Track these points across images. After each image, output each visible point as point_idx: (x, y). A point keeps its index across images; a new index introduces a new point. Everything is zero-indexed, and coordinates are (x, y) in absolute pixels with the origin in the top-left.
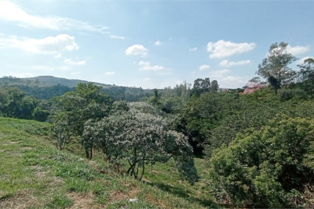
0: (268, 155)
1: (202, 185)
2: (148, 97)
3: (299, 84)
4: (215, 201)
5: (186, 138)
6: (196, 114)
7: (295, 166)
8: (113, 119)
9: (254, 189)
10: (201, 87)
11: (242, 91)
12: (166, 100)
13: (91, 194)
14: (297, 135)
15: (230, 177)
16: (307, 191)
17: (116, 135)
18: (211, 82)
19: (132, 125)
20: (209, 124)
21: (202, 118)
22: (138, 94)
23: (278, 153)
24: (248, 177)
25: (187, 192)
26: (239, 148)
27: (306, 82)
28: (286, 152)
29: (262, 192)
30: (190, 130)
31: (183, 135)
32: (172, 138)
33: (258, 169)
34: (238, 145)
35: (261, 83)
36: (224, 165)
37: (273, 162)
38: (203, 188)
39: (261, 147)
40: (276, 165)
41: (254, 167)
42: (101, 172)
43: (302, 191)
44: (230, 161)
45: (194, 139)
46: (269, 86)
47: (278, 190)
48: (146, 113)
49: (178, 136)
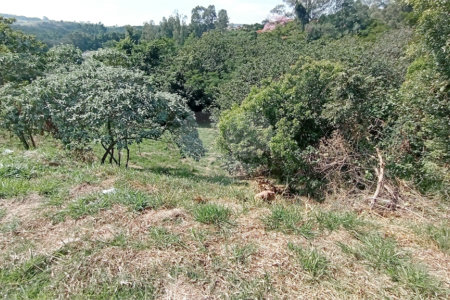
0: (286, 111)
1: (212, 159)
2: (118, 40)
3: (331, 17)
4: (227, 174)
5: (184, 100)
6: (198, 66)
7: (313, 120)
8: (55, 79)
9: (269, 152)
10: (203, 22)
11: (262, 27)
12: (149, 45)
13: (35, 196)
14: (319, 83)
15: (242, 143)
16: (322, 146)
17: (67, 105)
18: (217, 13)
19: (93, 86)
20: (217, 79)
21: (207, 71)
22: (99, 36)
23: (297, 107)
24: (262, 140)
25: (194, 171)
26: (254, 107)
27: (338, 14)
28: (306, 105)
29: (278, 154)
30: (191, 89)
31: (179, 97)
32: (163, 103)
33: (274, 128)
34: (253, 102)
35: (287, 15)
36: (235, 130)
37: (291, 119)
38: (212, 163)
39: (279, 102)
40: (294, 121)
41: (270, 127)
42: (51, 164)
43: (317, 147)
44: (241, 123)
45: (197, 103)
46: (296, 20)
47: (294, 149)
48: (115, 65)
49: (172, 99)
